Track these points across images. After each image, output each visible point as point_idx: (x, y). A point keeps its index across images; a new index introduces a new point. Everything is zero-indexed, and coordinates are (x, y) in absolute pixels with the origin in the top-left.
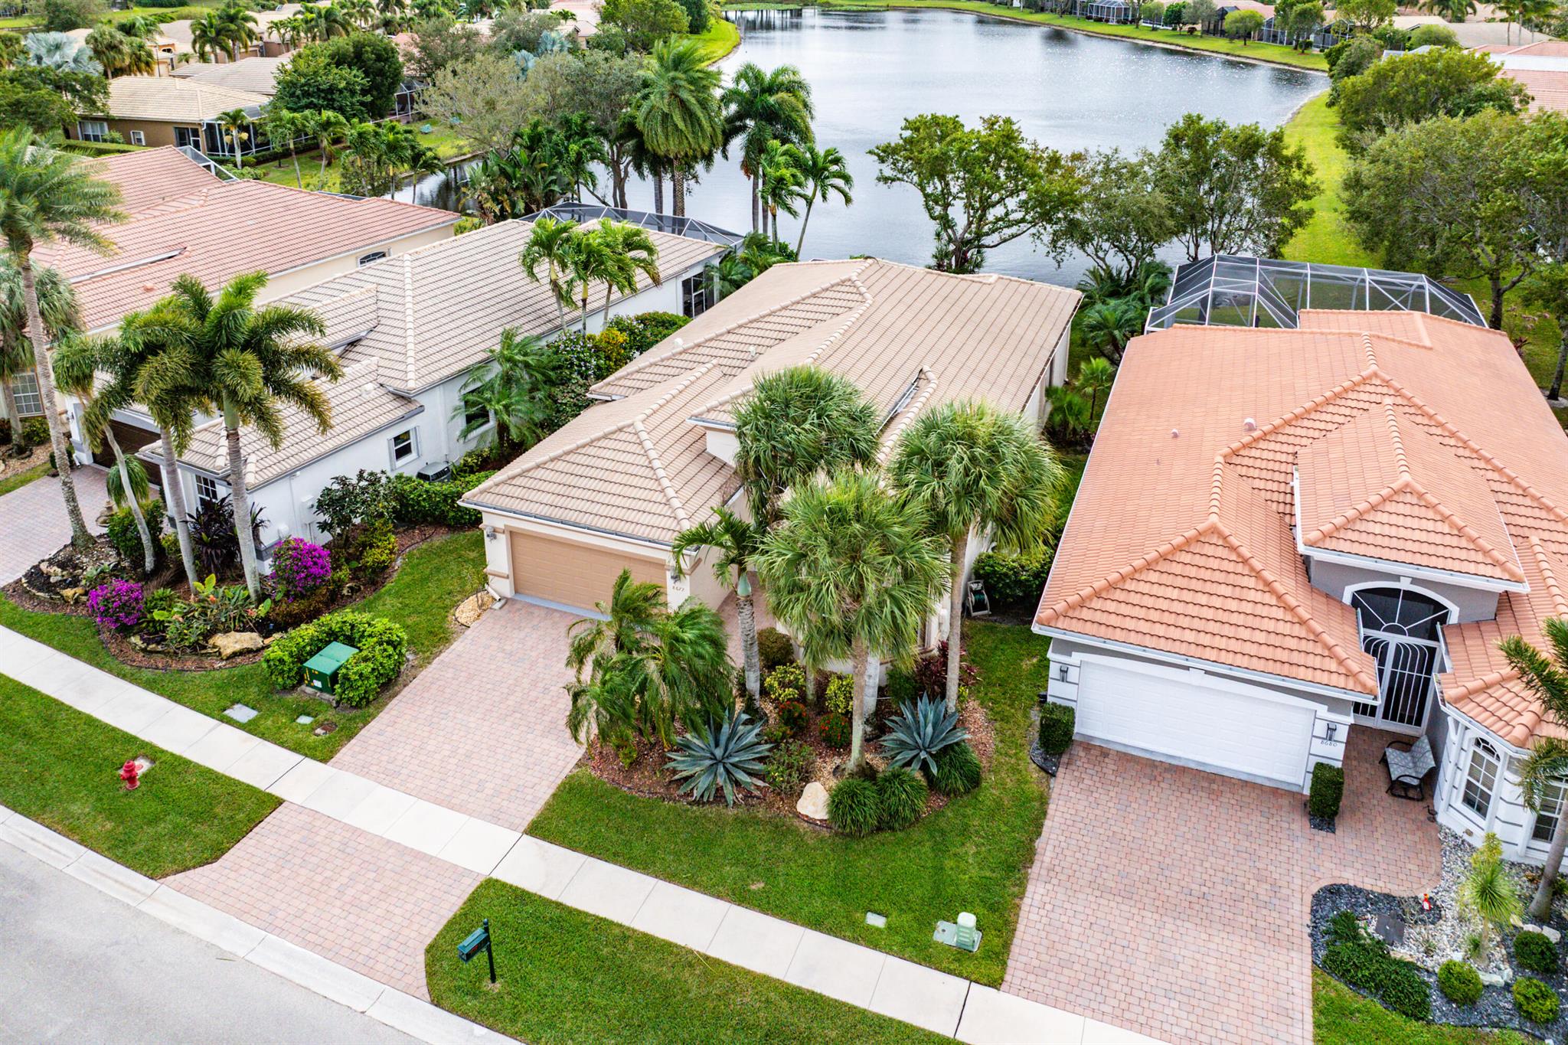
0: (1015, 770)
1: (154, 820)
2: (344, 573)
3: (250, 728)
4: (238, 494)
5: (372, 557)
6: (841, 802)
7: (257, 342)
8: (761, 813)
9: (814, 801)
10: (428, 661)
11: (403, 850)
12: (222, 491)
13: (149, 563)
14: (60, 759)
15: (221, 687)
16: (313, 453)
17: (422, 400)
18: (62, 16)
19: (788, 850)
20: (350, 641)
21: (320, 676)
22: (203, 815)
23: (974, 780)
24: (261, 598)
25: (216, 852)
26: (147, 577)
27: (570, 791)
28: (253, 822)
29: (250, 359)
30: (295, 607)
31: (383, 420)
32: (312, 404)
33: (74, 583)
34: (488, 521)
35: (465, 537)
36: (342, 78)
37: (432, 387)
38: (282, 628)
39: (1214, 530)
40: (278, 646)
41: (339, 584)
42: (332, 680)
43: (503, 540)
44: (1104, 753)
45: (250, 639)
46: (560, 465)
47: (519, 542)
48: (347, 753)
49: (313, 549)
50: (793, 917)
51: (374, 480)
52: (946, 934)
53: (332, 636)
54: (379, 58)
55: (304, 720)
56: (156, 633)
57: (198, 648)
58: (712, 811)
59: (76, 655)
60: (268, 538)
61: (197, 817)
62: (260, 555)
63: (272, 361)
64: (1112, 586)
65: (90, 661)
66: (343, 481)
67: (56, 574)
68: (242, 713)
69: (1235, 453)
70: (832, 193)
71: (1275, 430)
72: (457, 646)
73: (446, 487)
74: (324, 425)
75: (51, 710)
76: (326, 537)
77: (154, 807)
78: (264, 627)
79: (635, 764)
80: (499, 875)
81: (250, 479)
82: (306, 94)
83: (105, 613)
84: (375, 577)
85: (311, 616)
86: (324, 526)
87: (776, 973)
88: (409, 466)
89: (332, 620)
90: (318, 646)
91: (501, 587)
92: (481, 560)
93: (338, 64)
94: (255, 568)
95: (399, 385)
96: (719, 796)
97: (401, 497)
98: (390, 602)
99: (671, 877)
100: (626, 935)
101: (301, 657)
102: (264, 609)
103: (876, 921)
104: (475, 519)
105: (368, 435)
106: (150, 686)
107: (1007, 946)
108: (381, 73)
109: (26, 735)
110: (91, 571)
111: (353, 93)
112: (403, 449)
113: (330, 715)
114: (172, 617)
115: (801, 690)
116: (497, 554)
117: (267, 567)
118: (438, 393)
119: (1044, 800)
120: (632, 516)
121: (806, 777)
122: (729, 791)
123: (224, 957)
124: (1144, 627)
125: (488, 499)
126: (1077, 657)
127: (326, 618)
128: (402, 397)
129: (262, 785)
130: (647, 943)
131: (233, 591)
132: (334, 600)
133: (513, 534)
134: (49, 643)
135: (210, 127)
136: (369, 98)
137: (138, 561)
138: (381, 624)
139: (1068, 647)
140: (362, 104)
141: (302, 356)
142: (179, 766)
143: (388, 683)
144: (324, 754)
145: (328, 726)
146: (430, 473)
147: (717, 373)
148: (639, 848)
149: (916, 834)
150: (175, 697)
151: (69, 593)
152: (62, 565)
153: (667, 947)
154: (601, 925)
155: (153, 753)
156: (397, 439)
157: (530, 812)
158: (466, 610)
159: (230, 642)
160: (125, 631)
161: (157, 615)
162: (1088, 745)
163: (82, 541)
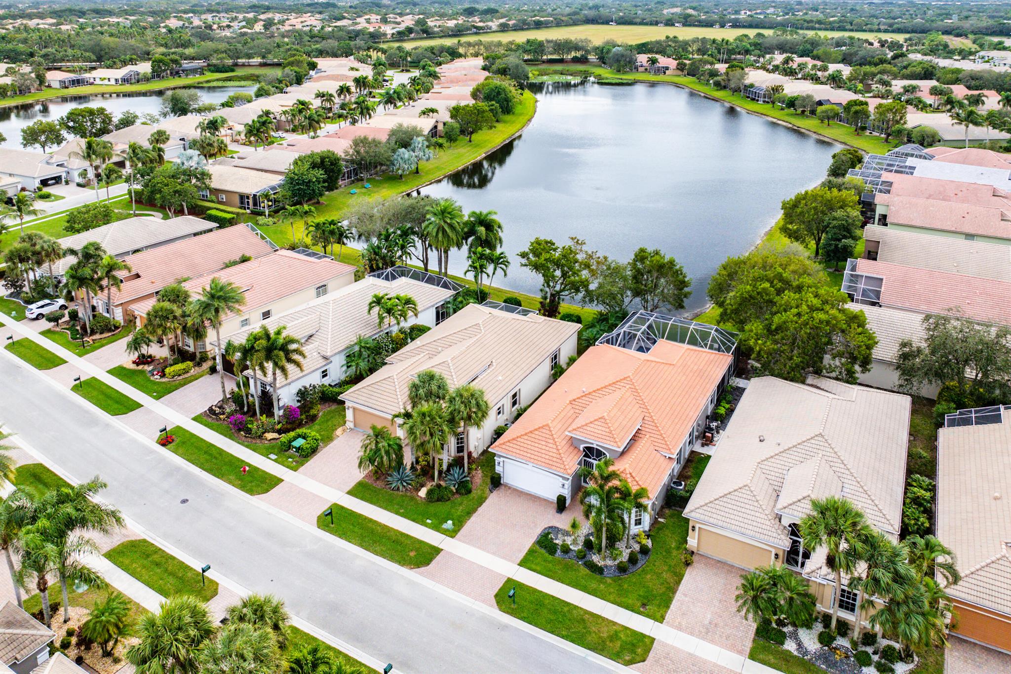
0: (483, 490)
1: (251, 482)
2: (303, 417)
3: (275, 461)
4: (275, 391)
5: (313, 412)
6: (430, 493)
7: (284, 348)
8: (409, 494)
9: (423, 493)
10: (326, 446)
11: (314, 495)
12: (268, 388)
13: (246, 409)
14: (225, 465)
15: (267, 449)
16: (296, 377)
17: (332, 359)
18: (180, 105)
19: (412, 503)
20: (304, 438)
21: (295, 447)
22: (264, 482)
23: (469, 492)
24: (279, 423)
25: (267, 491)
26: (245, 414)
27: (360, 484)
28: (276, 485)
29: (281, 353)
30: (289, 426)
31: (319, 366)
32: (298, 364)
33: (223, 414)
34: (347, 404)
35: (341, 407)
36: (315, 176)
37: (335, 354)
38: (285, 432)
39: (547, 425)
40: (284, 438)
41: (302, 420)
42: (298, 449)
43: (351, 410)
44: (510, 488)
45: (275, 435)
46: (369, 388)
47: (357, 412)
48: (302, 469)
49: (294, 409)
50: (408, 519)
51: (314, 387)
52: (445, 526)
53: (299, 436)
54: (332, 164)
55: (290, 460)
56: (248, 431)
57: (260, 437)
58: (395, 493)
59: (225, 436)
60: (281, 404)
61: (263, 482)
62: (279, 409)
63: (287, 353)
64: (514, 439)
65: (230, 438)
66: (305, 388)
67: (218, 410)
68: (273, 457)
69: (574, 400)
70: (499, 271)
71: (590, 394)
72: (335, 442)
73: (337, 390)
74: (302, 370)
75: (221, 452)
76: (299, 404)
77: (251, 479)
78: (280, 432)
79: (378, 479)
80: (338, 502)
81: (278, 385)
82: (298, 184)
83: (234, 425)
84: (313, 419)
85: (293, 430)
86: (298, 401)
87: (400, 529)
88: (326, 381)
89: (299, 431)
90: (295, 438)
91: (349, 425)
92: (345, 416)
93: (313, 168)
94: (278, 413)
95: (325, 354)
96: (398, 489)
97: (323, 393)
98: (317, 427)
99: (381, 507)
100: (366, 518)
101: (290, 442)
102: (279, 426)
103: (429, 521)
104: (344, 402)
105: (314, 371)
106: (247, 447)
107: (459, 530)
108: (332, 171)
109: (215, 458)
110: (228, 410)
111: (319, 182)
112: (325, 374)
113: (297, 459)
114: (253, 426)
115: (428, 463)
116: (349, 414)
117: (281, 412)
118: (337, 357)
119: (486, 498)
120: (388, 406)
121: (422, 486)
122: (401, 488)
123: (269, 514)
124: (518, 451)
125: (347, 397)
126: (502, 459)
127: (298, 430)
128: (325, 358)
129: (278, 476)
130: (371, 520)
131: (271, 420)
132: (300, 425)
133: (354, 409)
134: (217, 431)
135: (255, 196)
136: (326, 184)
137: (242, 407)
138: (313, 433)
139: (500, 456)
140: (323, 187)
141: (296, 351)
142: (257, 469)
143: (314, 451)
144: (295, 469)
145: (297, 462)
146: (333, 384)
147: (427, 357)
148: (374, 500)
149: (448, 503)
150: (254, 450)
151: (222, 416)
152: (220, 408)
153: (376, 522)
154: (360, 515)
155: (250, 465)
156: (323, 372)
157: (348, 488)
158: (339, 432)
159: (270, 436)
160: (240, 430)
161: (250, 426)
162: (506, 485)
163: (225, 400)
